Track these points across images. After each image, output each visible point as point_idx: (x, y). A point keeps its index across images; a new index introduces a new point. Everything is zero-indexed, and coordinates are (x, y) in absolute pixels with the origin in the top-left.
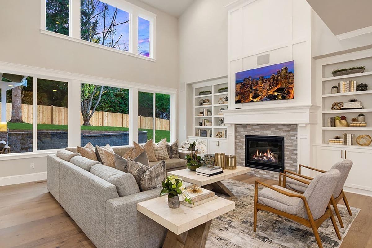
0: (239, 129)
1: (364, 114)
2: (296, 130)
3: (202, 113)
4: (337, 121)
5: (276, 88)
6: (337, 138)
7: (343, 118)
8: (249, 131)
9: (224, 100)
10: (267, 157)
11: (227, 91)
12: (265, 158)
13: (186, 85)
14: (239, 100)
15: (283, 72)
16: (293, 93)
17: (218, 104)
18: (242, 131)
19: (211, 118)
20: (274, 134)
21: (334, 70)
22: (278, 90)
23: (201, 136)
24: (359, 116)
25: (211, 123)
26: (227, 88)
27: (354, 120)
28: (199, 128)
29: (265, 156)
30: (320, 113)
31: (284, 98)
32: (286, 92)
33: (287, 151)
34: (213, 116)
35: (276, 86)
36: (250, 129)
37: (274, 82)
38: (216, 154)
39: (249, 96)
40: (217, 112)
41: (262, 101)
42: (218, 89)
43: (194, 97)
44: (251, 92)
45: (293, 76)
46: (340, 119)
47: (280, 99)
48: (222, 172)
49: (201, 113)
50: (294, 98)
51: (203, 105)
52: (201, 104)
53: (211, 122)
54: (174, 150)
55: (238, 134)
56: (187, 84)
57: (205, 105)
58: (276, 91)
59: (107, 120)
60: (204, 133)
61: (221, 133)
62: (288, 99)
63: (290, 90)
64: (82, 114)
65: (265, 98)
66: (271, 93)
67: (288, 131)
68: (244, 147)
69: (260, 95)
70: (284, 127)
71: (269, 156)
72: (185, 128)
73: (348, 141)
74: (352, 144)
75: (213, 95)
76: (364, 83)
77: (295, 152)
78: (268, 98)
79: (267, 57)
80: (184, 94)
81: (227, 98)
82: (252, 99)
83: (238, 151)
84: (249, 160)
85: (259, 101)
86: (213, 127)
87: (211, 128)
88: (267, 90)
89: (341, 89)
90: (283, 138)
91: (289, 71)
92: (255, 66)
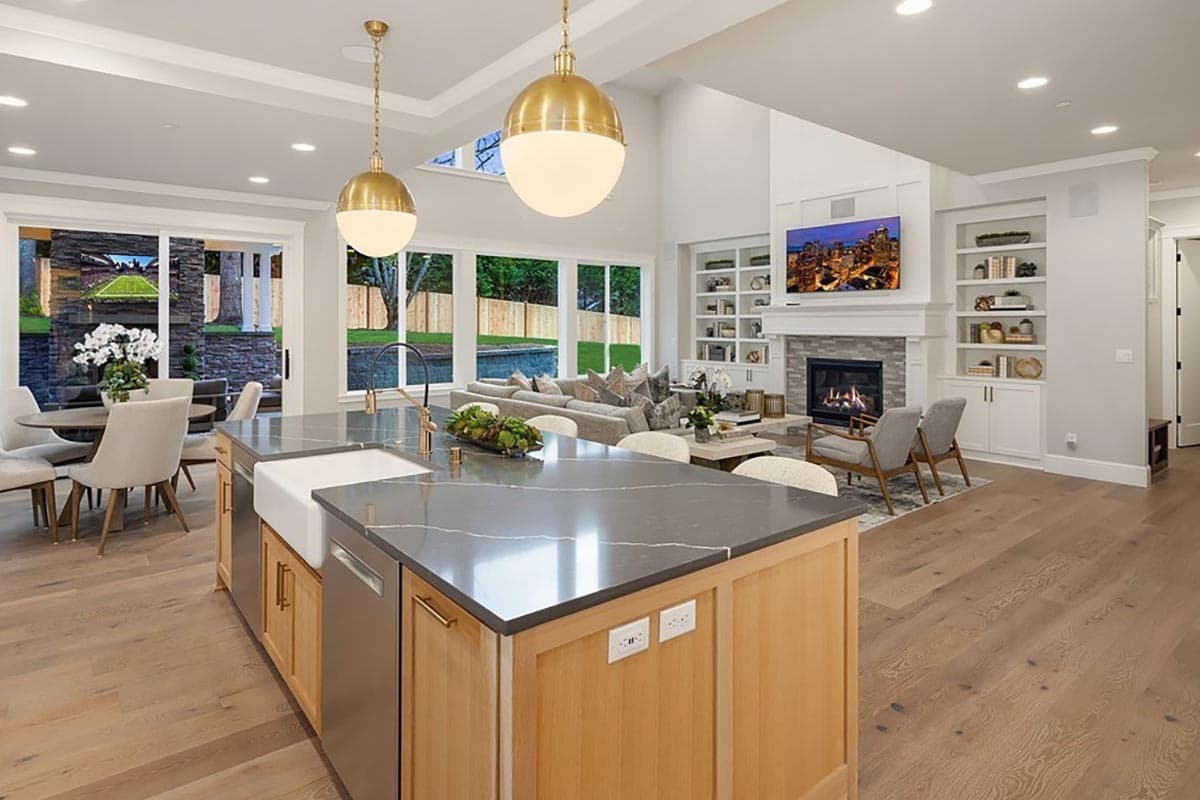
0: (794, 346)
1: (1031, 319)
2: (903, 349)
3: (712, 308)
4: (984, 332)
5: (866, 267)
6: (985, 364)
7: (996, 326)
8: (815, 350)
9: (762, 281)
10: (849, 401)
11: (769, 263)
12: (846, 404)
13: (676, 247)
14: (794, 287)
15: (880, 236)
16: (897, 277)
17: (748, 290)
18: (801, 350)
19: (734, 319)
20: (863, 356)
21: (980, 235)
22: (871, 271)
23: (710, 359)
24: (1022, 323)
25: (732, 331)
26: (768, 257)
27: (1014, 330)
28: (706, 342)
29: (846, 400)
30: (952, 316)
31: (880, 286)
32: (884, 275)
33: (888, 389)
34: (738, 316)
35: (866, 263)
36: (817, 345)
37: (863, 254)
38: (748, 391)
39: (814, 278)
40: (746, 309)
41: (840, 290)
42: (749, 258)
43: (696, 272)
44: (818, 272)
45: (898, 246)
46: (989, 327)
47: (874, 289)
48: (758, 421)
49: (710, 308)
50: (898, 287)
51: (715, 290)
52: (711, 289)
53: (734, 329)
54: (662, 387)
55: (791, 355)
56: (679, 245)
57: (720, 290)
58: (867, 272)
59: (439, 313)
60: (718, 352)
61: (756, 353)
62: (889, 288)
63: (893, 273)
64: (385, 299)
65: (845, 284)
66: (857, 275)
67: (889, 350)
68: (805, 382)
69: (835, 279)
70: (881, 343)
71: (854, 399)
72: (674, 341)
73: (1001, 371)
74: (1009, 376)
75: (738, 269)
76: (1029, 263)
77: (902, 390)
78: (851, 285)
79: (849, 204)
80: (673, 267)
81: (769, 277)
82: (820, 285)
83: (793, 390)
84: (815, 408)
85: (833, 291)
86: (738, 340)
87: (734, 343)
88: (850, 270)
89: (990, 272)
90: (881, 363)
91: (890, 236)
92: (827, 220)
